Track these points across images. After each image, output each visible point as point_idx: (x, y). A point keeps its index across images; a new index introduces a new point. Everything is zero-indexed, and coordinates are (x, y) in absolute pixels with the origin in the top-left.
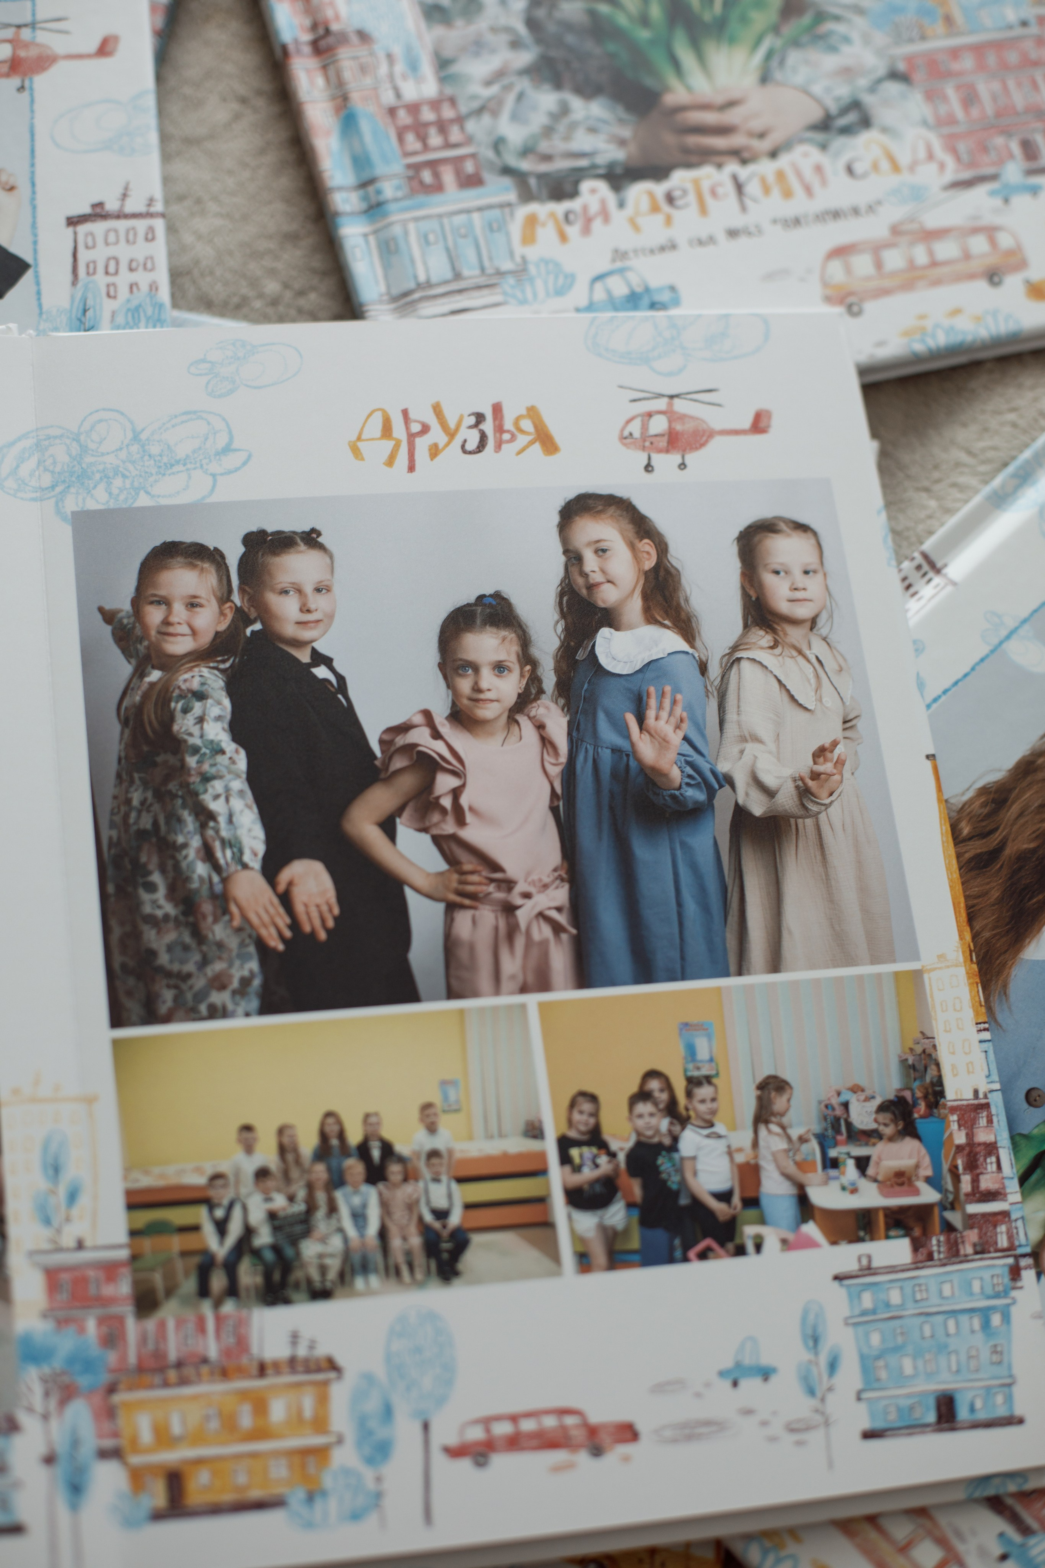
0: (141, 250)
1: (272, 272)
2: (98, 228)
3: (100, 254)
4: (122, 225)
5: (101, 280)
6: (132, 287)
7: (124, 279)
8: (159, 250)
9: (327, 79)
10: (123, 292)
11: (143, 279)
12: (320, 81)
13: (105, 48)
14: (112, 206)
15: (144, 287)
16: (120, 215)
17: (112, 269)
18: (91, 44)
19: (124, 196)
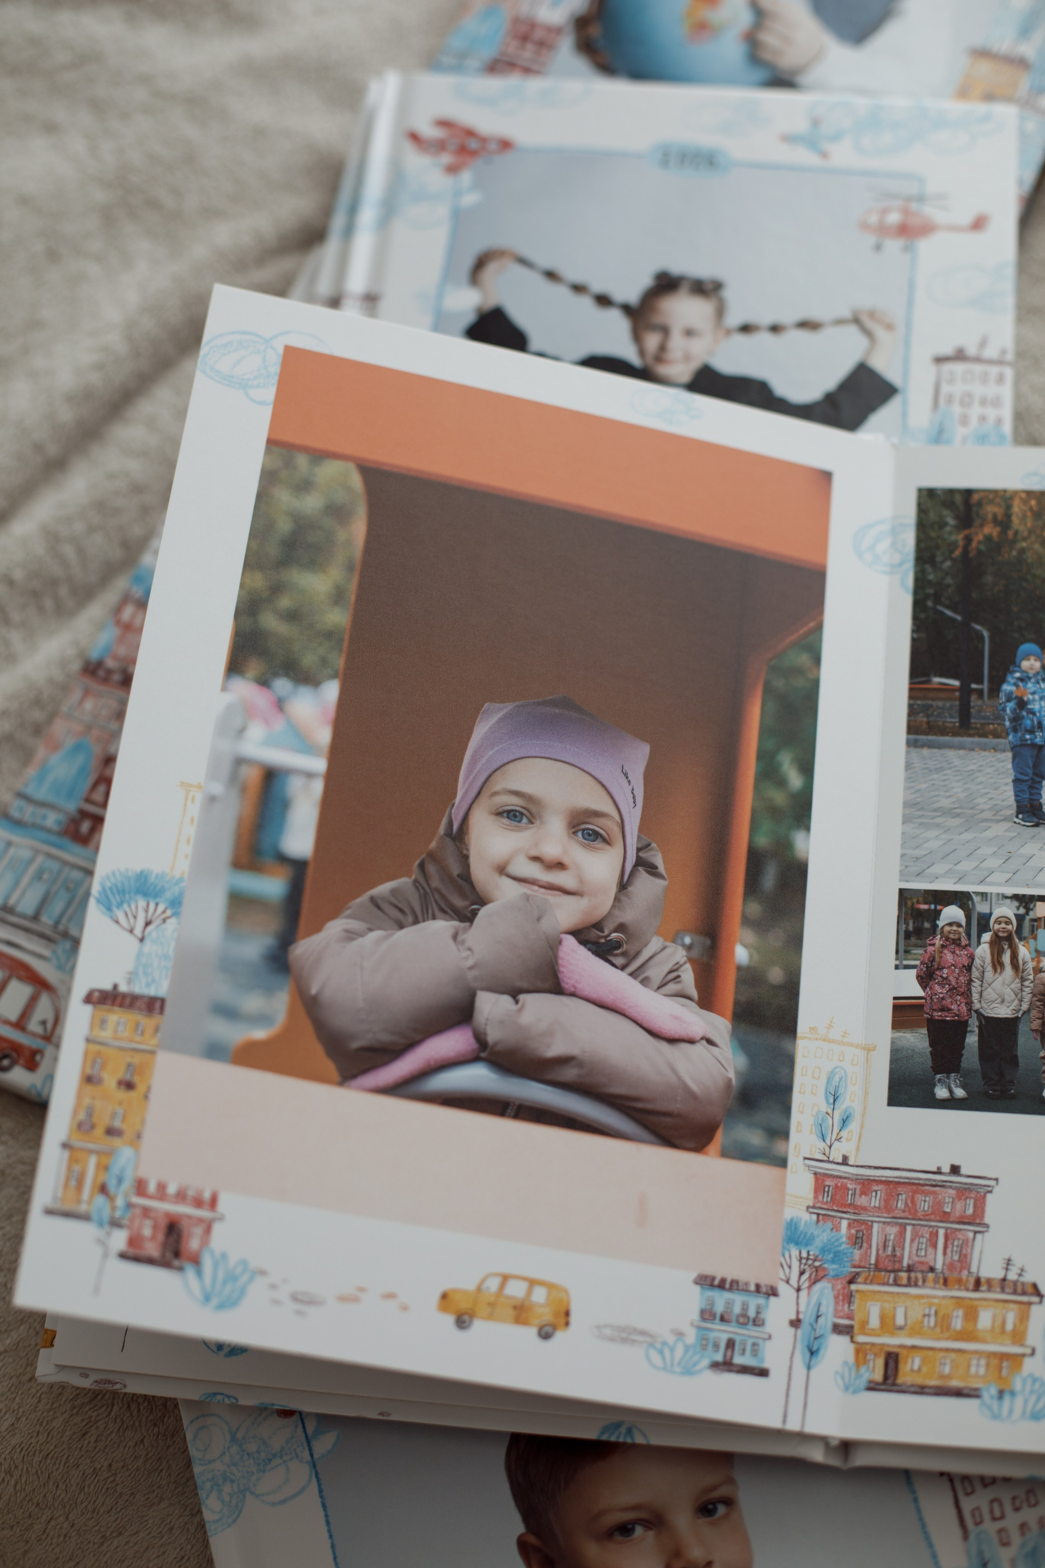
0: (991, 390)
2: (959, 368)
3: (958, 389)
4: (978, 368)
5: (957, 410)
6: (983, 419)
7: (976, 411)
8: (1007, 392)
10: (974, 422)
11: (991, 413)
13: (979, 224)
14: (971, 351)
15: (992, 420)
16: (978, 360)
17: (967, 400)
18: (967, 219)
19: (983, 344)
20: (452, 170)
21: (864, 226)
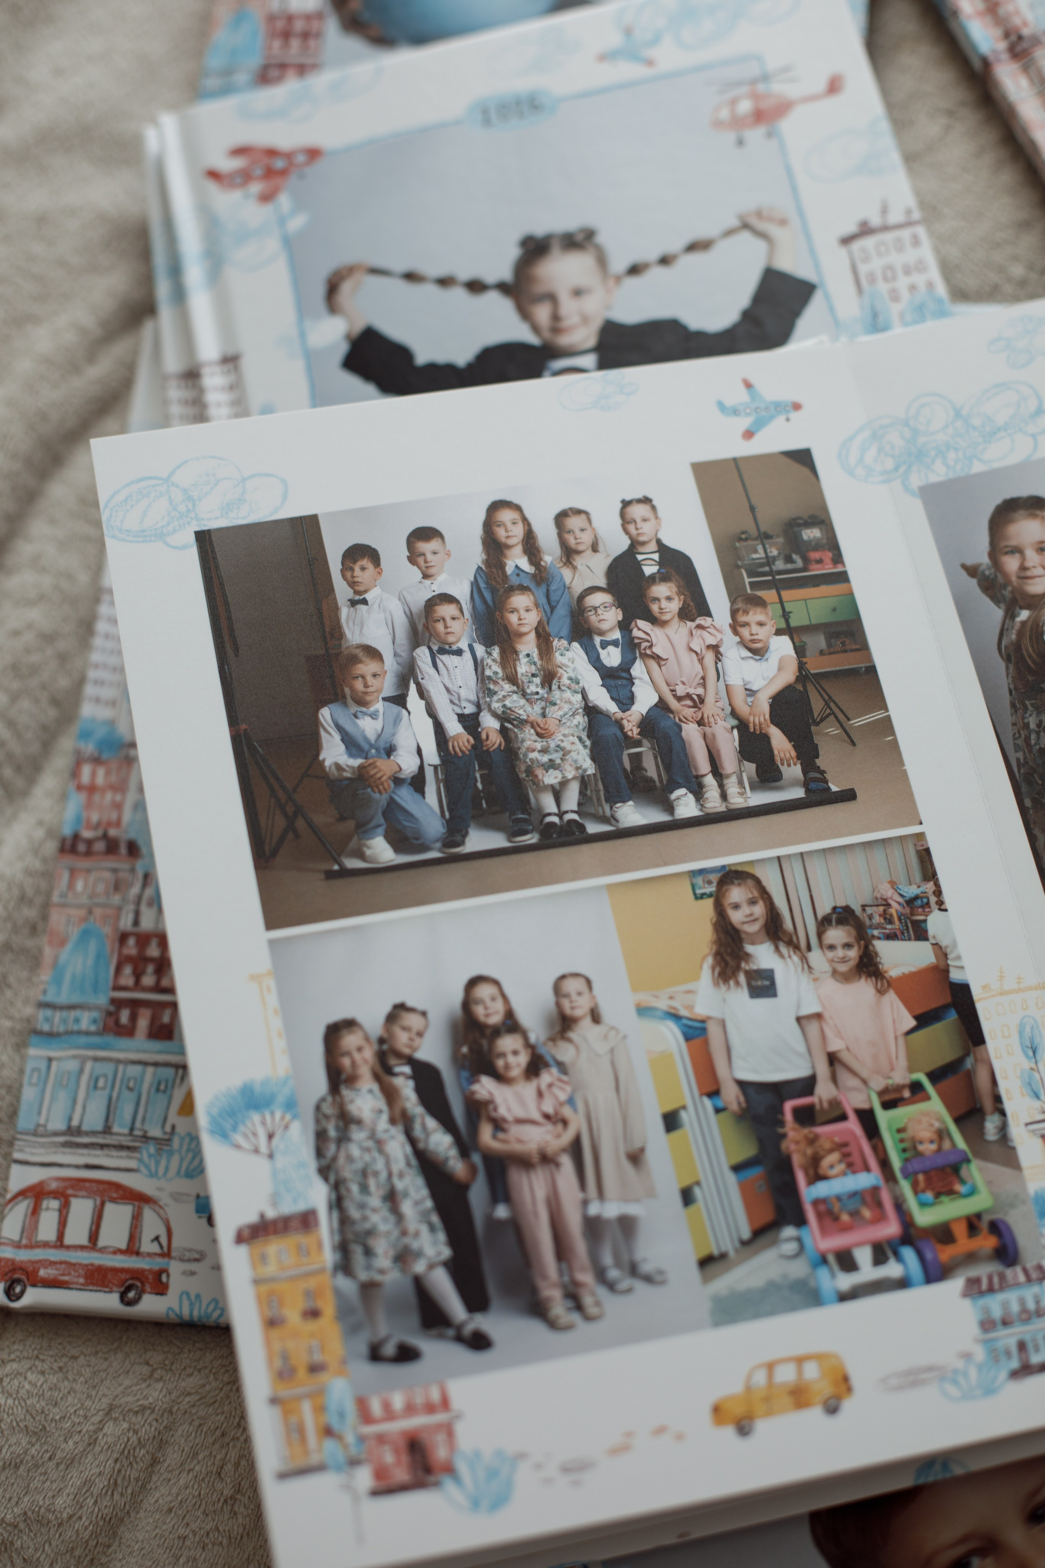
0: (911, 255)
1: (1015, 258)
2: (868, 243)
3: (876, 265)
4: (889, 237)
5: (883, 287)
6: (913, 288)
7: (903, 283)
8: (926, 252)
9: (1031, 80)
10: (905, 294)
11: (919, 279)
12: (1024, 82)
13: (834, 86)
14: (875, 221)
15: (922, 287)
16: (885, 228)
17: (889, 274)
18: (821, 85)
19: (884, 210)
20: (266, 198)
21: (718, 124)
